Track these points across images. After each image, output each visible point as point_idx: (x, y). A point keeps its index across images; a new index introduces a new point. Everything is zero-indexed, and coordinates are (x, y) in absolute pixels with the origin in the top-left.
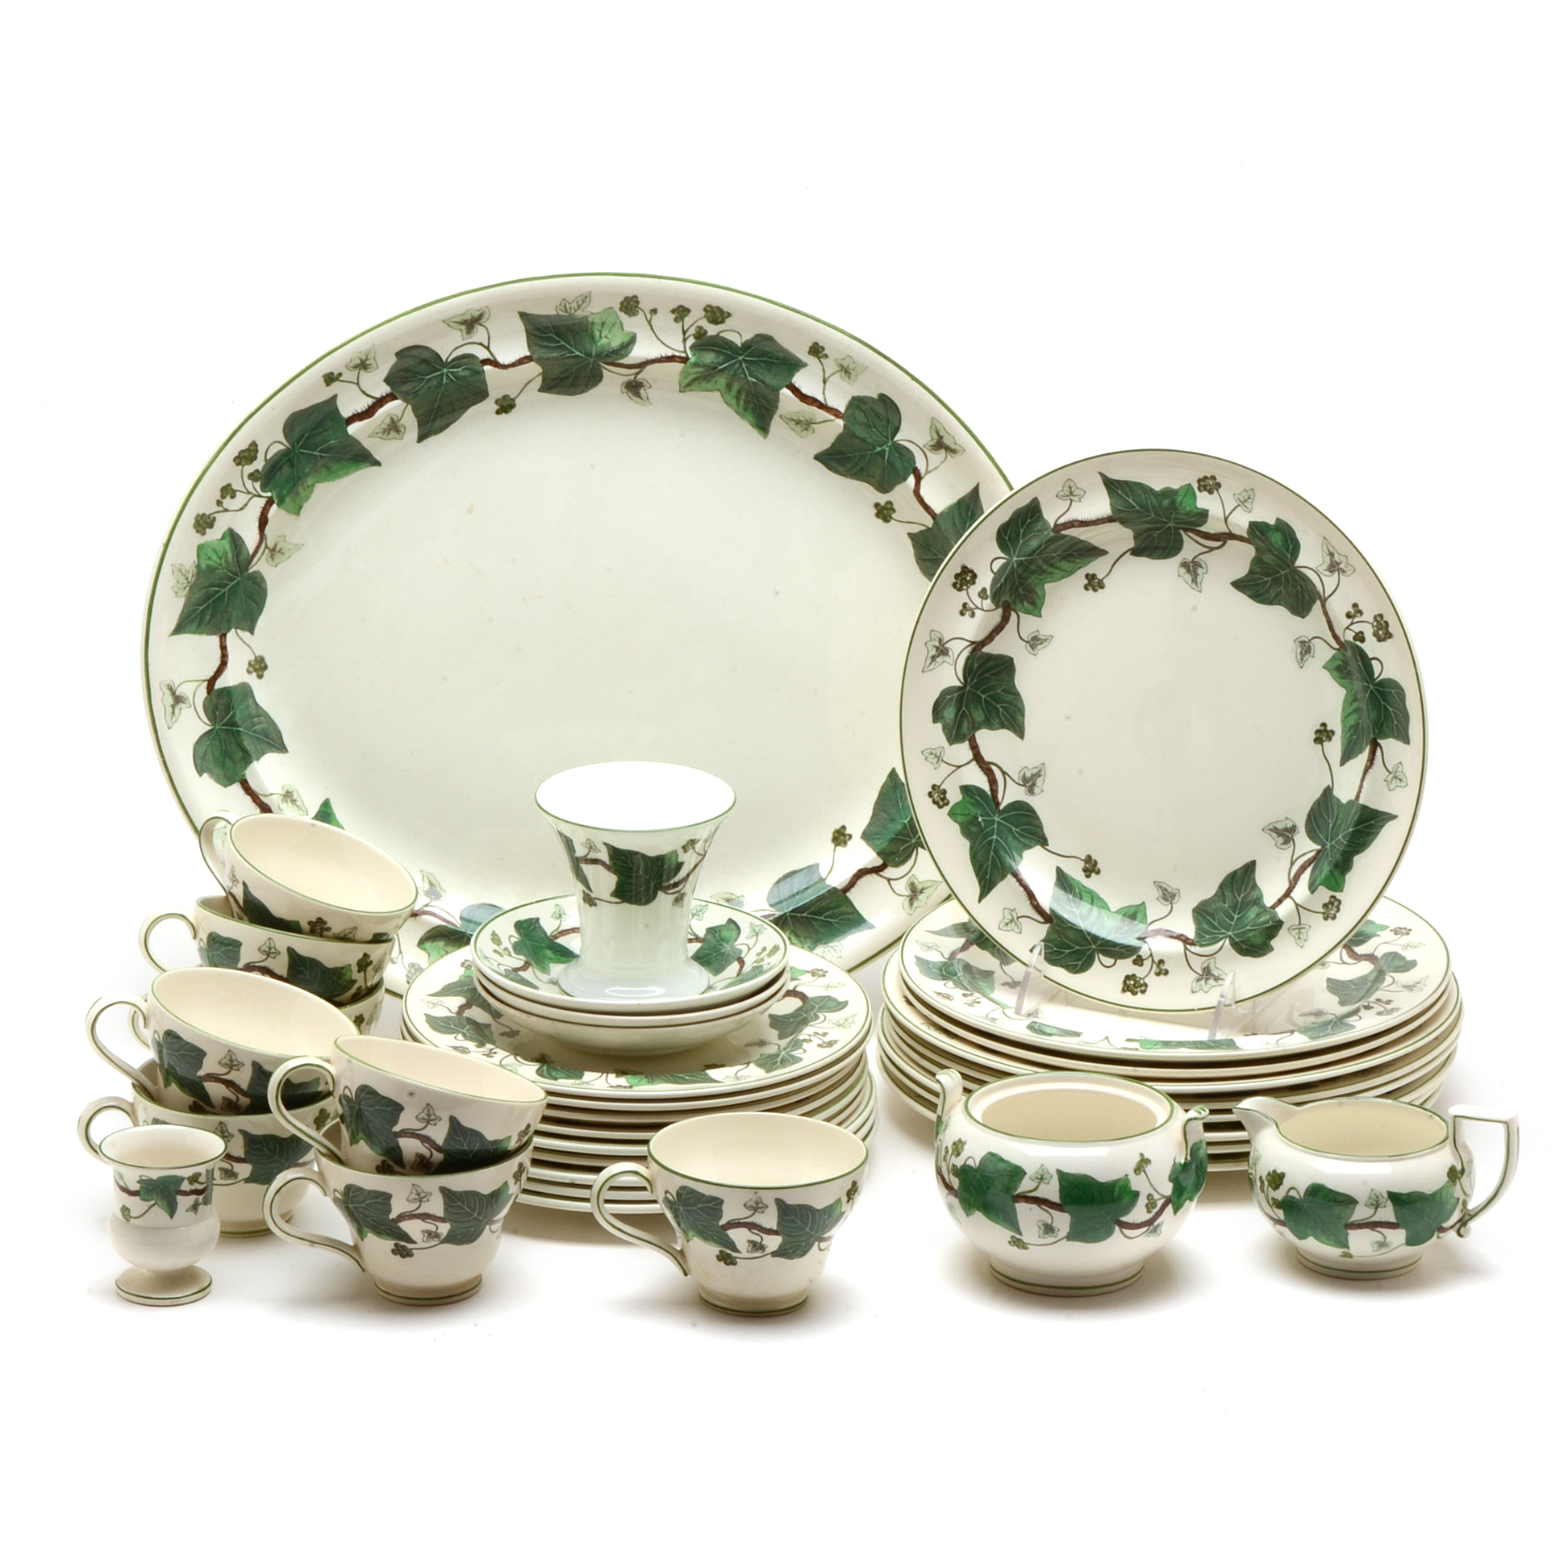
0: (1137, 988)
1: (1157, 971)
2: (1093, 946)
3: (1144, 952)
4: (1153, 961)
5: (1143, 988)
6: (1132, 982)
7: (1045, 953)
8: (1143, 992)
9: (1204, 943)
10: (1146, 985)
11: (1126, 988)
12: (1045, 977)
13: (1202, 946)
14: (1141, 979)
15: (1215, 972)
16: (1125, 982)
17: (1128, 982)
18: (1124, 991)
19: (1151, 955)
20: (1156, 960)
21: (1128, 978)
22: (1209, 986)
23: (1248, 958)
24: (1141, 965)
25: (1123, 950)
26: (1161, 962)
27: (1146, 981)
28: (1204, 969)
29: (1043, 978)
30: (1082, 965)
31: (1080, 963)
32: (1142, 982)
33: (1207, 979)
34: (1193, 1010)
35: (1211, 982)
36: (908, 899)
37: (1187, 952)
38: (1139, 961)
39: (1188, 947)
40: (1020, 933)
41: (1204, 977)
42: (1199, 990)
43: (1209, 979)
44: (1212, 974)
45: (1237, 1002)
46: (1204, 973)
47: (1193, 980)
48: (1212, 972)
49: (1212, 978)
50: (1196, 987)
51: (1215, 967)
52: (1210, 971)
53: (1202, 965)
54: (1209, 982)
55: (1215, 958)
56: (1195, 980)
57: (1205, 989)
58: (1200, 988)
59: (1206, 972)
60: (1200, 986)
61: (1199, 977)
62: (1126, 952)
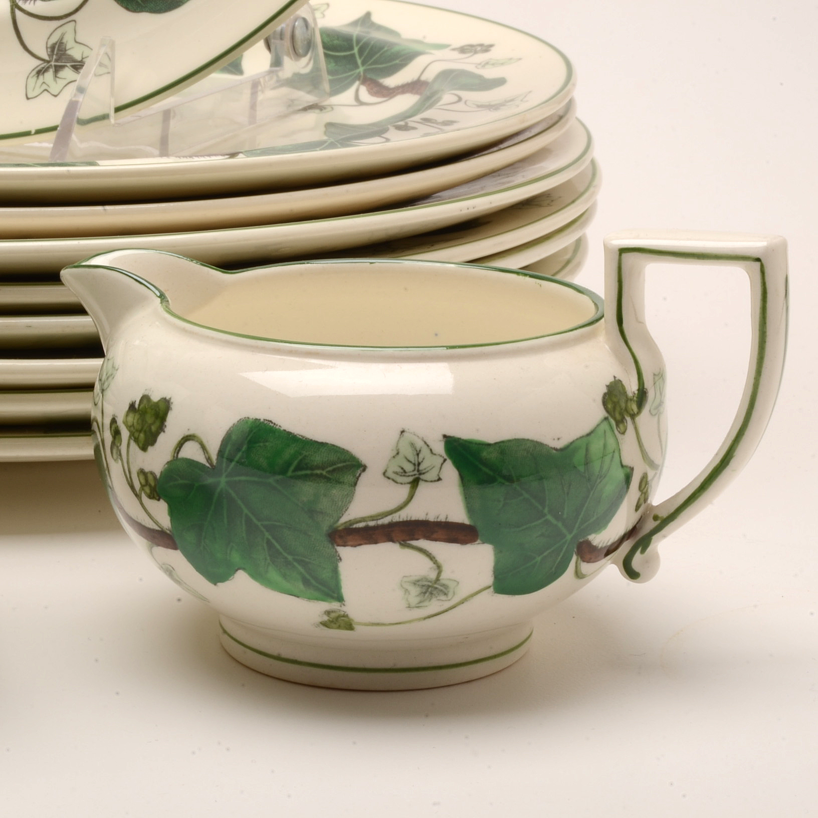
15: (76, 53)
22: (61, 83)
23: (145, 18)
28: (53, 48)
33: (58, 69)
34: (27, 134)
35: (68, 73)
37: (17, 12)
39: (21, 3)
41: (53, 63)
42: (41, 93)
43: (62, 67)
44: (69, 55)
45: (118, 110)
46: (51, 56)
47: (30, 74)
48: (69, 52)
49: (68, 64)
50: (34, 88)
51: (76, 42)
52: (66, 50)
53: (49, 38)
54: (62, 74)
55: (75, 21)
56: (34, 72)
57: (55, 89)
58: (45, 87)
59: (57, 54)
60: (44, 83)
61: (43, 66)
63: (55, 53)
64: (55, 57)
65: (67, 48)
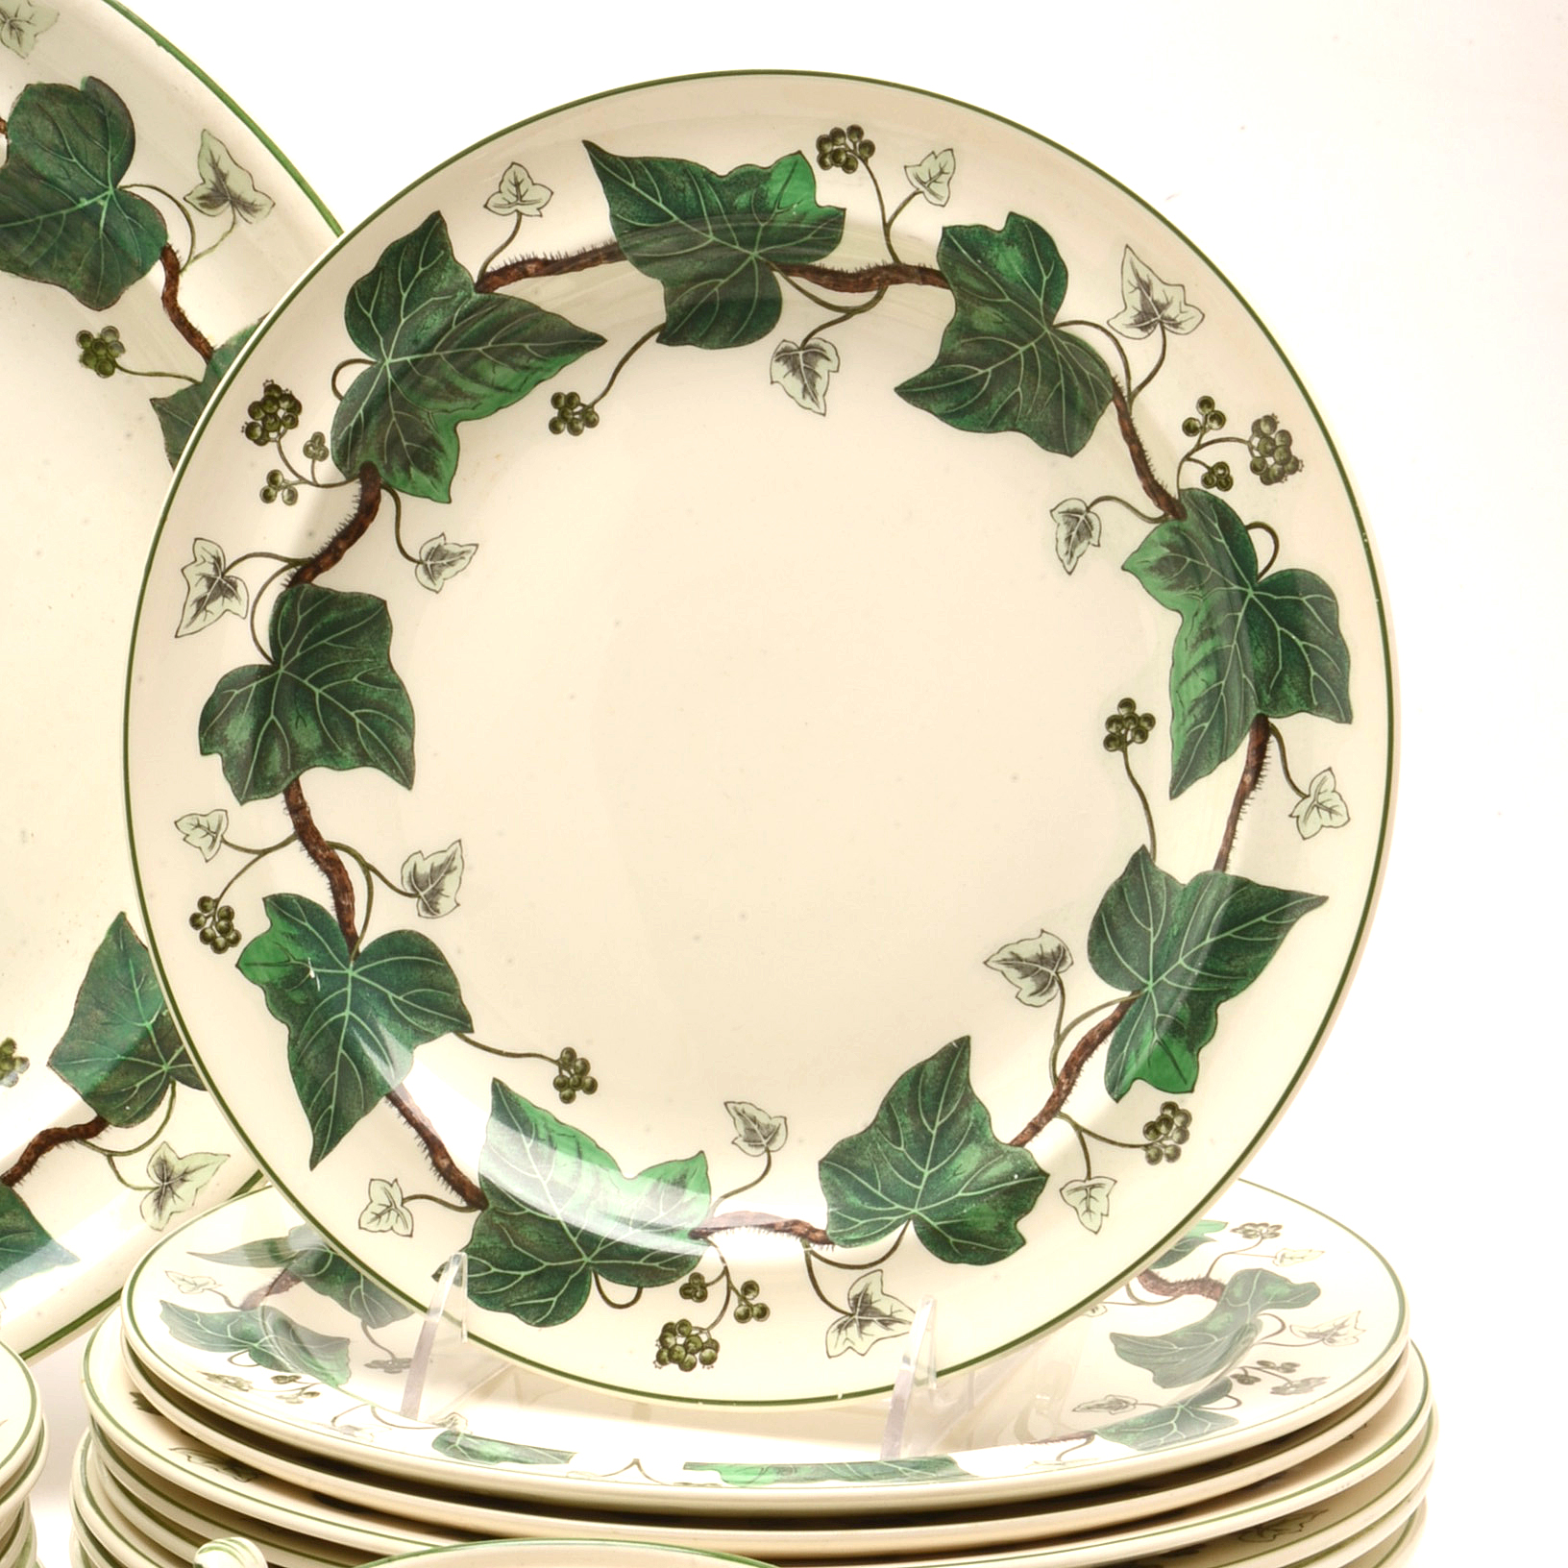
0: (693, 1353)
1: (741, 1310)
2: (586, 1259)
3: (708, 1265)
4: (730, 1287)
5: (707, 1353)
6: (681, 1340)
7: (470, 1280)
8: (708, 1362)
9: (852, 1237)
10: (714, 1346)
11: (666, 1355)
12: (471, 1336)
13: (848, 1243)
14: (701, 1330)
15: (883, 1306)
16: (662, 1339)
17: (671, 1341)
18: (661, 1361)
19: (726, 1272)
20: (738, 1285)
21: (669, 1329)
22: (868, 1340)
23: (964, 1269)
24: (703, 1298)
25: (657, 1264)
26: (750, 1287)
27: (715, 1334)
28: (856, 1300)
29: (466, 1339)
30: (558, 1304)
31: (555, 1299)
32: (704, 1338)
33: (862, 1324)
34: (833, 1398)
35: (875, 1329)
36: (153, 1196)
37: (813, 1259)
38: (695, 1291)
39: (816, 1248)
40: (411, 1236)
41: (856, 1317)
42: (845, 1351)
43: (868, 1322)
44: (876, 1309)
45: (939, 1374)
46: (854, 1308)
47: (830, 1327)
48: (874, 1305)
49: (875, 1319)
50: (836, 1344)
51: (883, 1293)
52: (871, 1303)
53: (850, 1289)
54: (867, 1329)
55: (881, 1271)
56: (835, 1327)
57: (861, 1346)
58: (848, 1344)
59: (861, 1307)
60: (847, 1339)
61: (844, 1319)
62: (663, 1268)
63: (859, 1304)
64: (858, 1310)
65: (873, 1300)
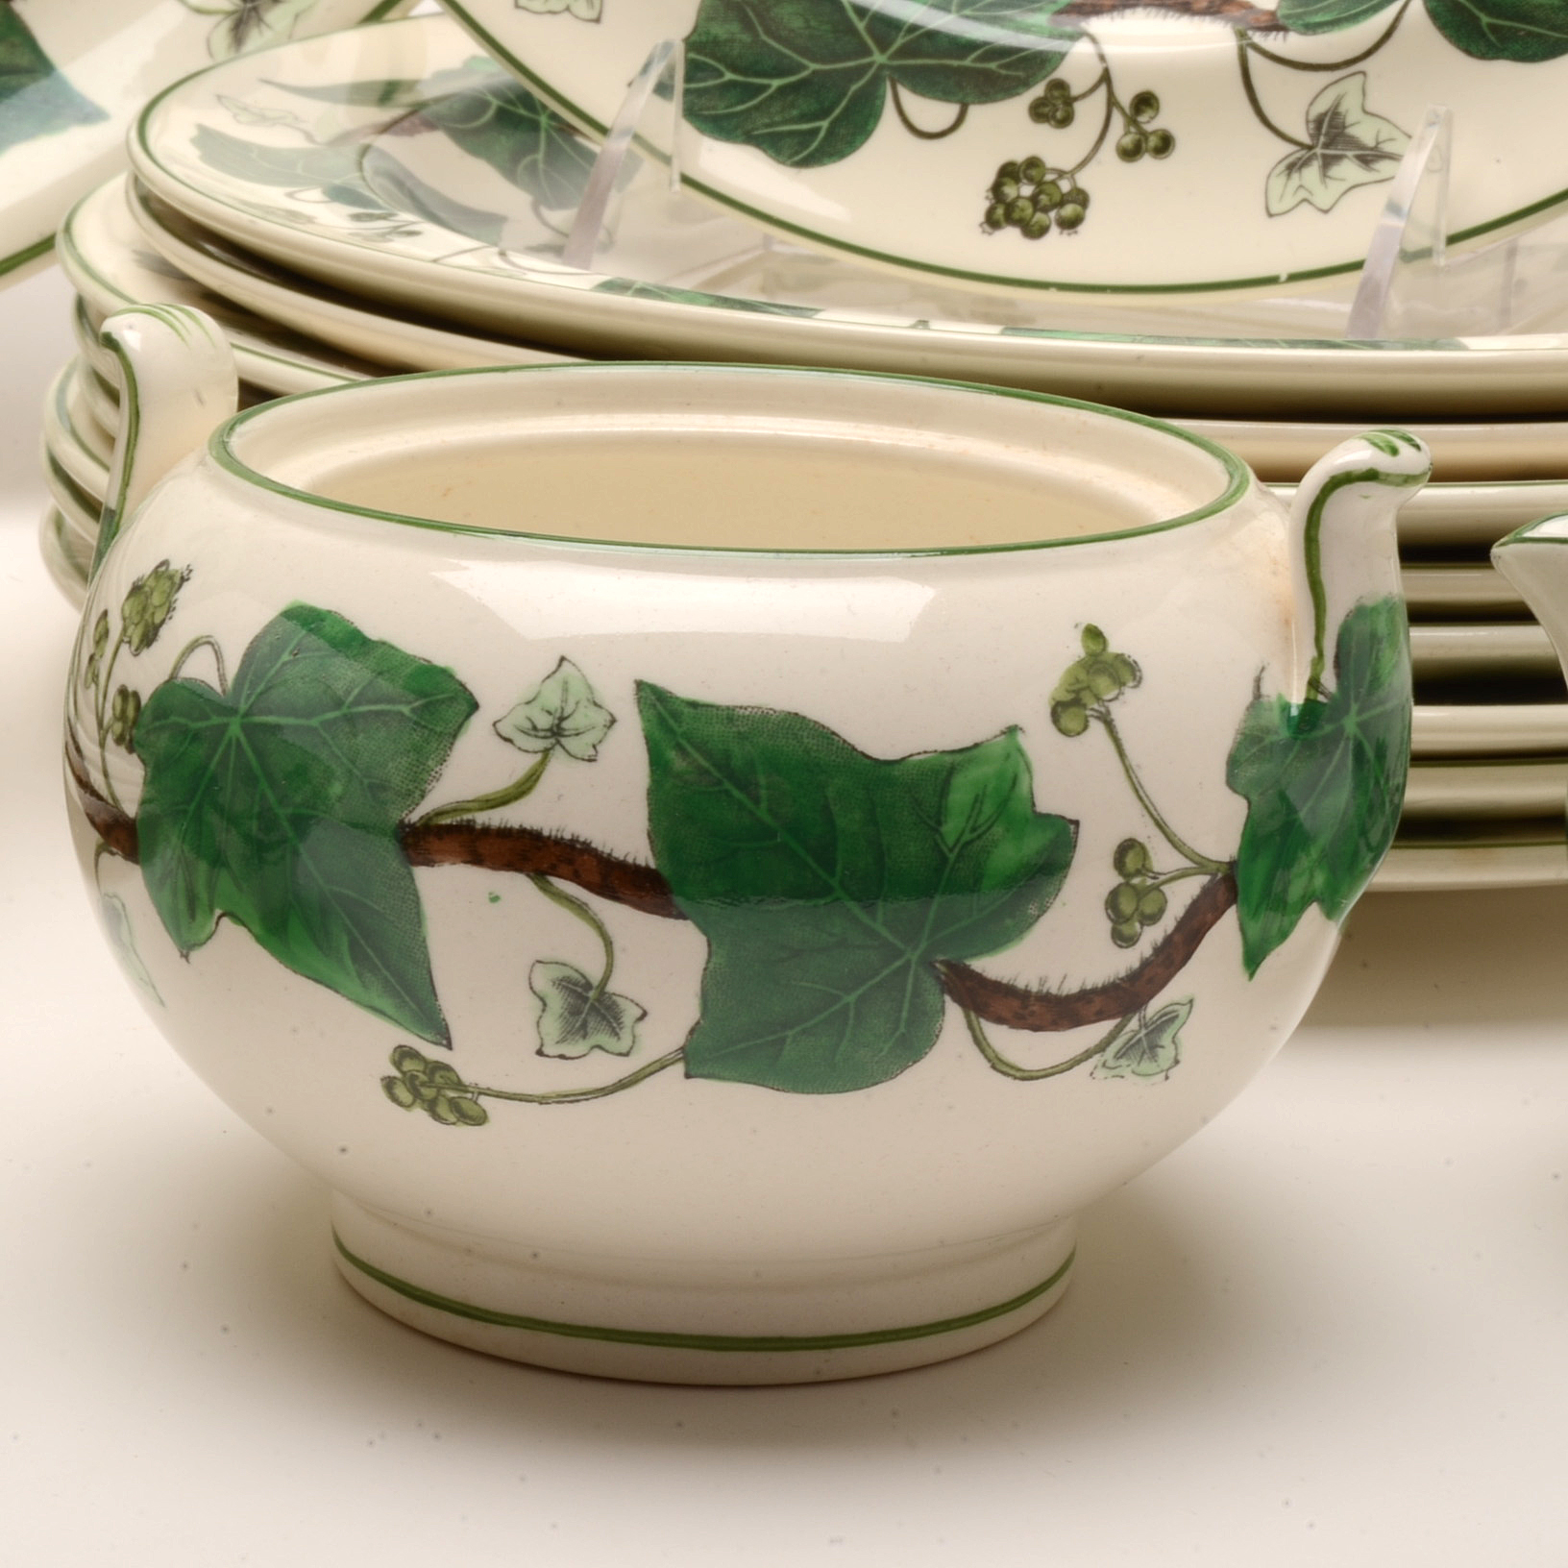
0: (1046, 210)
1: (1128, 141)
2: (879, 58)
3: (1078, 63)
4: (1112, 102)
5: (1069, 210)
6: (1027, 190)
7: (687, 92)
8: (1071, 224)
9: (1318, 19)
10: (1081, 198)
11: (1001, 213)
12: (687, 180)
13: (1311, 28)
14: (1061, 174)
15: (1364, 132)
16: (997, 189)
17: (1010, 191)
18: (992, 222)
19: (1106, 78)
20: (1125, 98)
21: (1009, 172)
22: (1335, 188)
23: (1504, 71)
24: (1065, 121)
25: (993, 66)
26: (1145, 101)
27: (1084, 180)
28: (1319, 122)
29: (678, 186)
30: (831, 132)
31: (825, 124)
32: (1065, 186)
33: (1328, 162)
34: (1272, 281)
35: (1348, 170)
37: (1252, 55)
38: (1055, 109)
39: (1257, 38)
40: (597, 20)
41: (1319, 151)
42: (1297, 205)
43: (1338, 158)
44: (1353, 137)
45: (1453, 240)
46: (1315, 136)
47: (1274, 169)
48: (1351, 131)
49: (1350, 154)
50: (1282, 196)
51: (1365, 112)
52: (1344, 127)
53: (1311, 104)
54: (1336, 171)
55: (1364, 73)
56: (1282, 167)
57: (1323, 197)
58: (1302, 194)
59: (1326, 134)
60: (1301, 186)
61: (1298, 155)
62: (1003, 72)
63: (1324, 130)
64: (1322, 139)
65: (1347, 124)
